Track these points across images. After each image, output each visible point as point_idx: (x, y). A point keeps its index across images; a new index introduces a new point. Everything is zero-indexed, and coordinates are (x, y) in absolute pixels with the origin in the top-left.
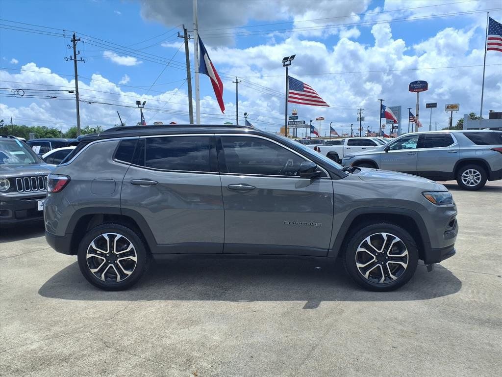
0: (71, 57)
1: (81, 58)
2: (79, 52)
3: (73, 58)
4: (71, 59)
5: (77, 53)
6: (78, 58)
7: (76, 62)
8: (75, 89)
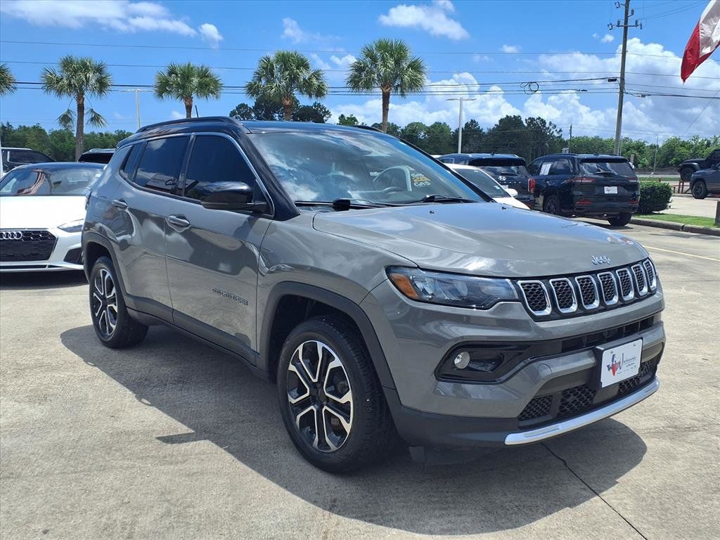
0: (619, 22)
1: (636, 22)
2: (633, 12)
3: (622, 23)
4: (618, 26)
5: (630, 14)
6: (631, 22)
7: (626, 29)
8: (619, 75)
